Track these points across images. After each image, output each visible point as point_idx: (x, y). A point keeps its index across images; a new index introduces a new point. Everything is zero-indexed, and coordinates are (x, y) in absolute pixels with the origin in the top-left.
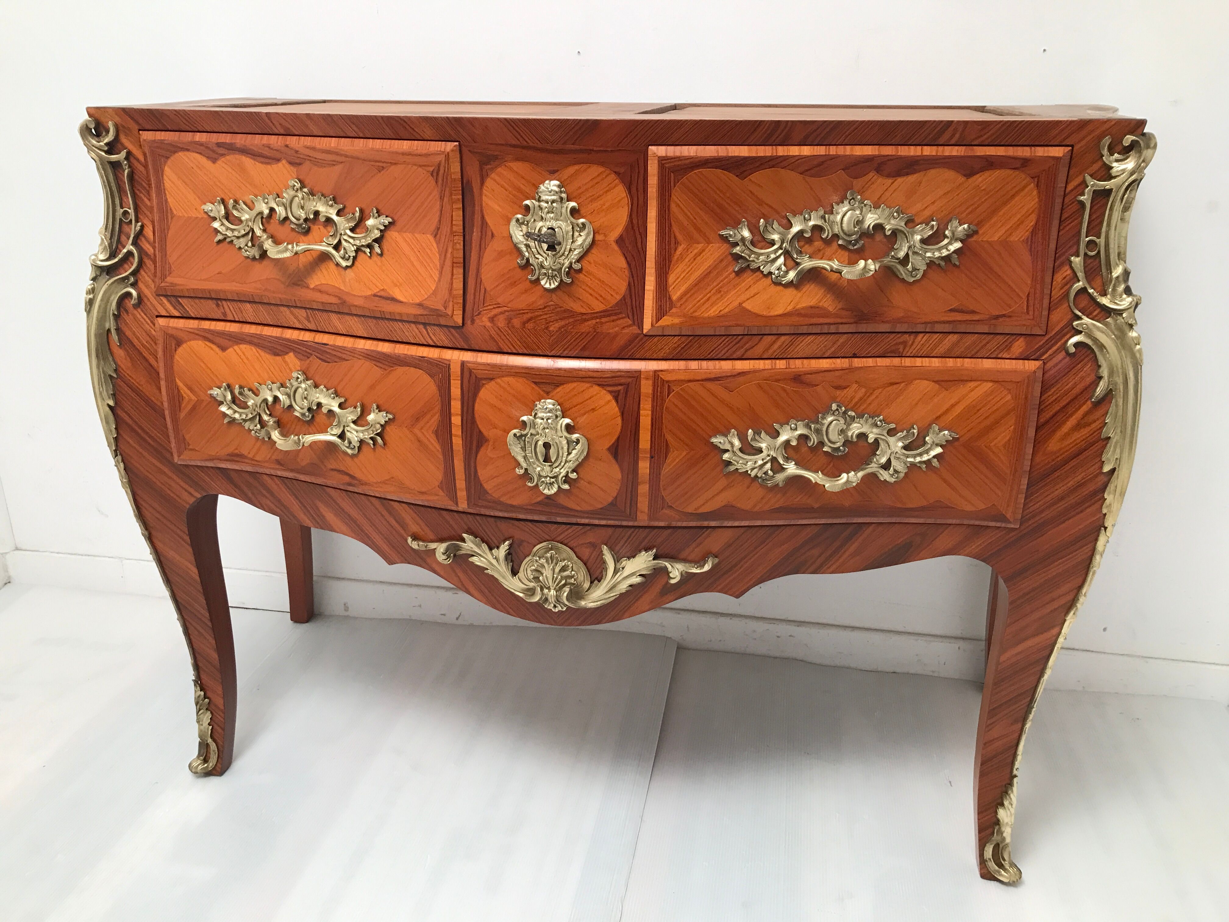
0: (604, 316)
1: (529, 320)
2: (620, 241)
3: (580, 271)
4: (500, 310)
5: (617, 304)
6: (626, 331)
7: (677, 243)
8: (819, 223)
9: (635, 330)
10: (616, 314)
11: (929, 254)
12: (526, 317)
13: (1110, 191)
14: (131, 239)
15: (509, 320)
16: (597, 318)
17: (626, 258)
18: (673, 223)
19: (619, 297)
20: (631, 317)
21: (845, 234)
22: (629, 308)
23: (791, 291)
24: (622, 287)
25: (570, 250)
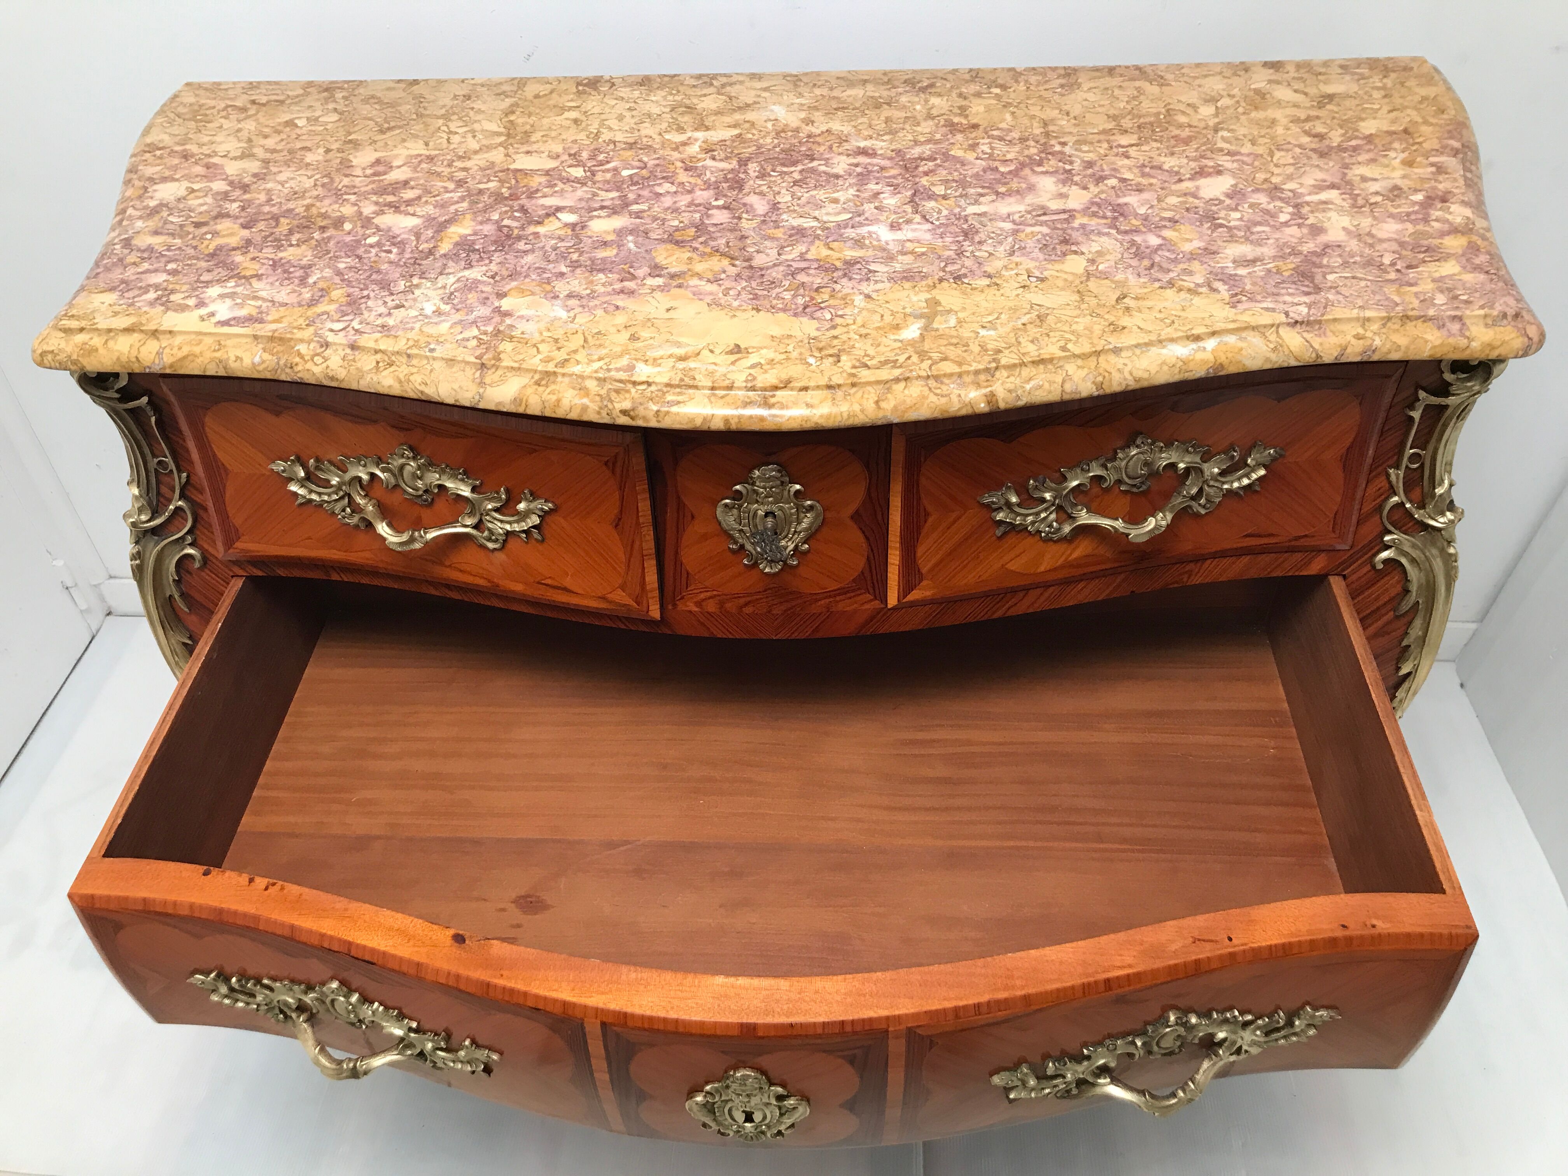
0: (839, 595)
1: (747, 604)
2: (856, 517)
3: (808, 552)
4: (709, 594)
5: (854, 580)
6: (867, 606)
7: (927, 514)
8: (1099, 472)
9: (877, 604)
10: (853, 591)
11: (1226, 486)
12: (742, 601)
13: (1446, 407)
14: (177, 492)
15: (721, 604)
16: (830, 597)
17: (863, 532)
18: (923, 496)
19: (857, 574)
20: (871, 591)
21: (1129, 478)
22: (869, 582)
23: (1063, 546)
24: (860, 563)
25: (795, 532)
